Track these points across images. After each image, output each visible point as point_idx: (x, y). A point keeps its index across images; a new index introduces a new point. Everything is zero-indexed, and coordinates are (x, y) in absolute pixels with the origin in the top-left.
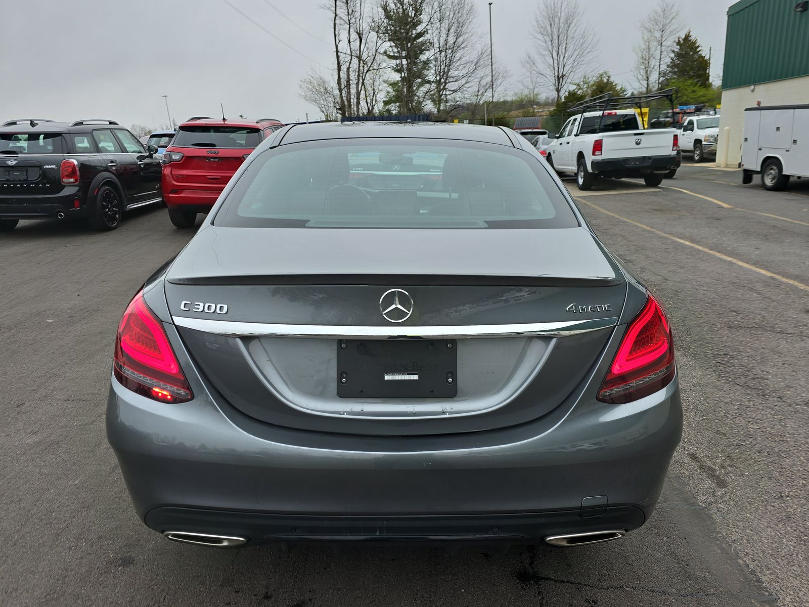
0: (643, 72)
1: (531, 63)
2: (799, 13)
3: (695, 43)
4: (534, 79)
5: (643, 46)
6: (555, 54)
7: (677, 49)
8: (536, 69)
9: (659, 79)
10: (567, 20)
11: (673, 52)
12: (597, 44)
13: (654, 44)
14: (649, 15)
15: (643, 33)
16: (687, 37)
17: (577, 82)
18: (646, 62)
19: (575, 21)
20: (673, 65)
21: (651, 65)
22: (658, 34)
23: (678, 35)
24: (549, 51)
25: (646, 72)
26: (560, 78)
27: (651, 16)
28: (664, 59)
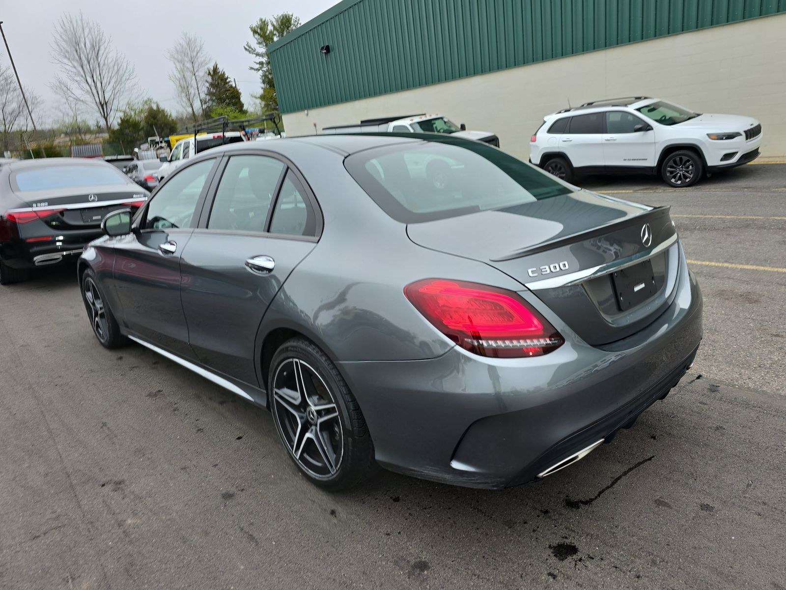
0: (185, 99)
1: (65, 89)
2: (324, 54)
3: (224, 74)
4: (73, 106)
5: (178, 75)
6: (90, 80)
7: (209, 79)
8: (72, 95)
9: (202, 106)
10: (93, 47)
11: (207, 81)
12: (133, 72)
13: (188, 75)
14: (176, 47)
15: (175, 63)
16: (215, 69)
17: (124, 108)
18: (185, 89)
19: (102, 48)
20: (209, 93)
21: (191, 93)
22: (189, 65)
23: (206, 67)
24: (82, 76)
25: (189, 100)
26: (103, 106)
27: (178, 48)
28: (202, 88)
